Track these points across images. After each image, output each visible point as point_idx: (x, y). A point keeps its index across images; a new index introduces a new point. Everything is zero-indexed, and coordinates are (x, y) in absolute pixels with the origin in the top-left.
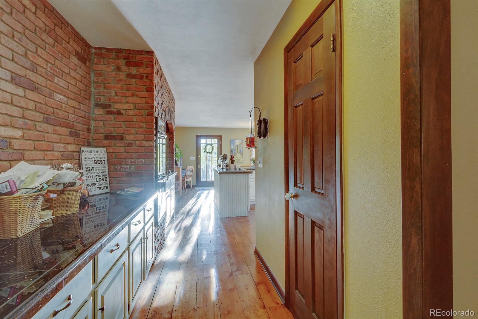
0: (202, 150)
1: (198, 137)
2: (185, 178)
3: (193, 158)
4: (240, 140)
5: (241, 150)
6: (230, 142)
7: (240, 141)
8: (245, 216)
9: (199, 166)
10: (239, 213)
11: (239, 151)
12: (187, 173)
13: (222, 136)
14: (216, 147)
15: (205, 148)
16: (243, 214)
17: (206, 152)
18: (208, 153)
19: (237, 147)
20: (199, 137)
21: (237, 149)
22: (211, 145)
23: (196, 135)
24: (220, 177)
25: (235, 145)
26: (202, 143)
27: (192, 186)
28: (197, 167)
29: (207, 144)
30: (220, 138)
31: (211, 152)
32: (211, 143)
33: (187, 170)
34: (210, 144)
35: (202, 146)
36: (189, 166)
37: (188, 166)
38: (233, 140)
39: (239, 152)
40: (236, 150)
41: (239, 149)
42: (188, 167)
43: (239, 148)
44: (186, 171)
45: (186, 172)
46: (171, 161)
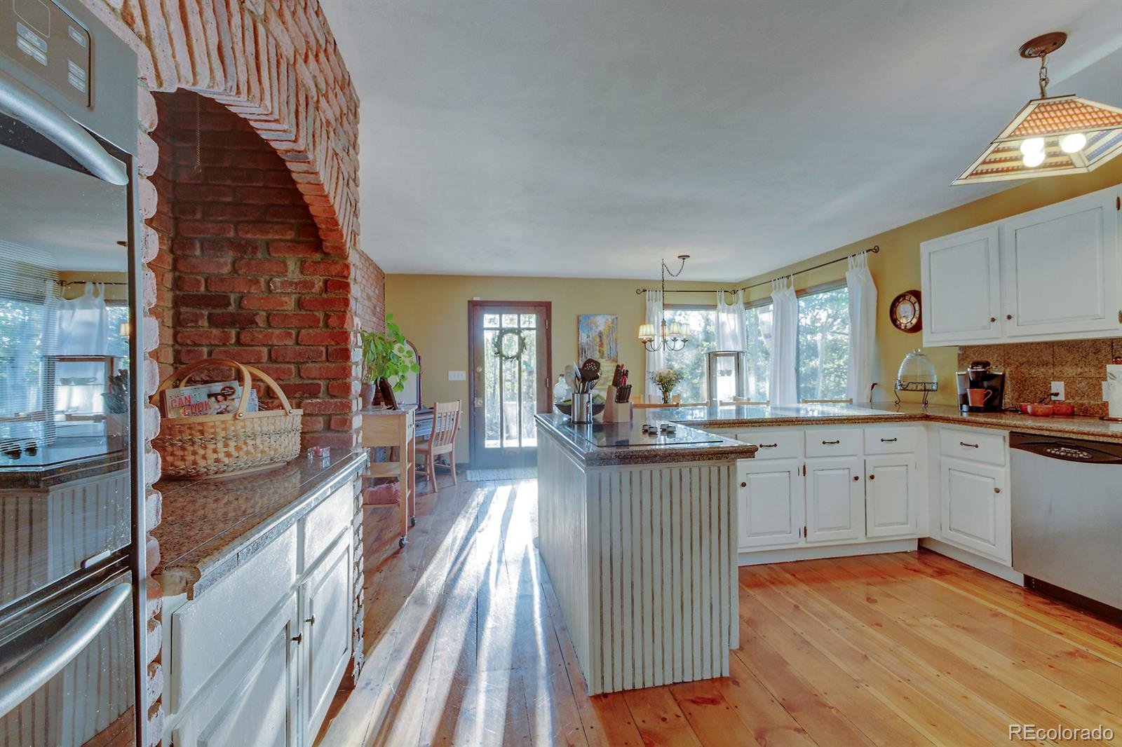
0: (489, 350)
1: (476, 308)
2: (429, 441)
3: (460, 376)
4: (609, 317)
5: (613, 346)
6: (579, 322)
7: (610, 320)
8: (716, 675)
9: (478, 403)
10: (688, 664)
11: (605, 352)
12: (437, 424)
13: (550, 303)
14: (531, 337)
15: (498, 344)
16: (707, 665)
17: (502, 356)
18: (507, 358)
19: (598, 339)
20: (478, 307)
21: (601, 345)
22: (518, 331)
23: (469, 302)
24: (590, 480)
25: (594, 334)
26: (486, 324)
27: (456, 464)
28: (471, 403)
29: (504, 329)
30: (544, 310)
31: (518, 357)
32: (516, 326)
33: (437, 415)
34: (512, 331)
35: (488, 336)
36: (445, 405)
37: (439, 403)
38: (588, 317)
39: (606, 355)
40: (598, 348)
41: (605, 343)
42: (441, 408)
43: (605, 341)
44: (434, 418)
45: (434, 421)
46: (333, 396)
